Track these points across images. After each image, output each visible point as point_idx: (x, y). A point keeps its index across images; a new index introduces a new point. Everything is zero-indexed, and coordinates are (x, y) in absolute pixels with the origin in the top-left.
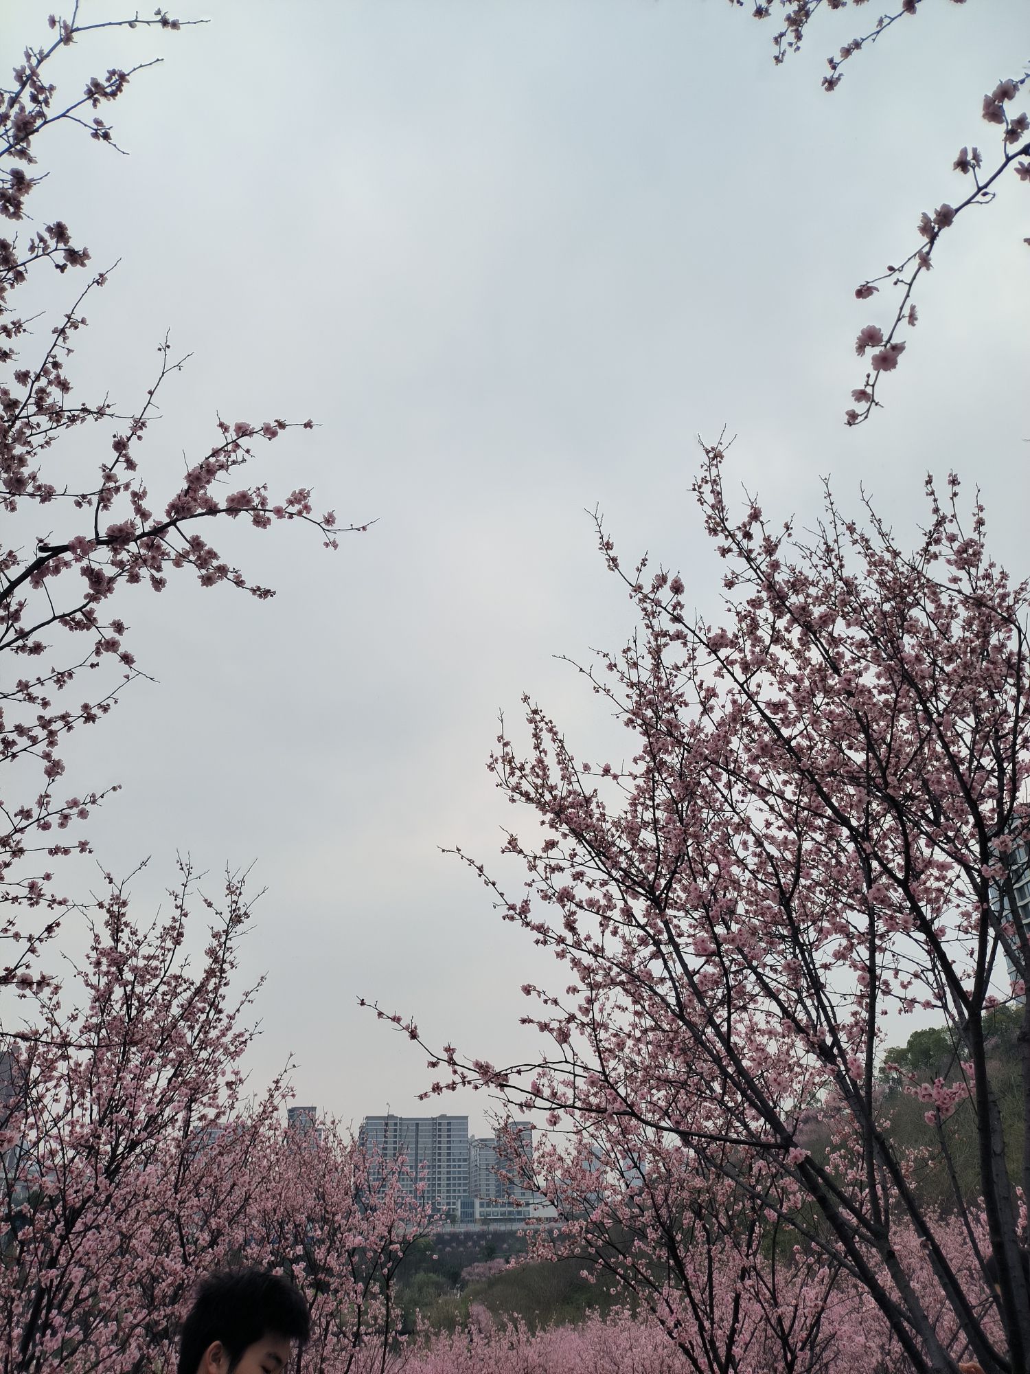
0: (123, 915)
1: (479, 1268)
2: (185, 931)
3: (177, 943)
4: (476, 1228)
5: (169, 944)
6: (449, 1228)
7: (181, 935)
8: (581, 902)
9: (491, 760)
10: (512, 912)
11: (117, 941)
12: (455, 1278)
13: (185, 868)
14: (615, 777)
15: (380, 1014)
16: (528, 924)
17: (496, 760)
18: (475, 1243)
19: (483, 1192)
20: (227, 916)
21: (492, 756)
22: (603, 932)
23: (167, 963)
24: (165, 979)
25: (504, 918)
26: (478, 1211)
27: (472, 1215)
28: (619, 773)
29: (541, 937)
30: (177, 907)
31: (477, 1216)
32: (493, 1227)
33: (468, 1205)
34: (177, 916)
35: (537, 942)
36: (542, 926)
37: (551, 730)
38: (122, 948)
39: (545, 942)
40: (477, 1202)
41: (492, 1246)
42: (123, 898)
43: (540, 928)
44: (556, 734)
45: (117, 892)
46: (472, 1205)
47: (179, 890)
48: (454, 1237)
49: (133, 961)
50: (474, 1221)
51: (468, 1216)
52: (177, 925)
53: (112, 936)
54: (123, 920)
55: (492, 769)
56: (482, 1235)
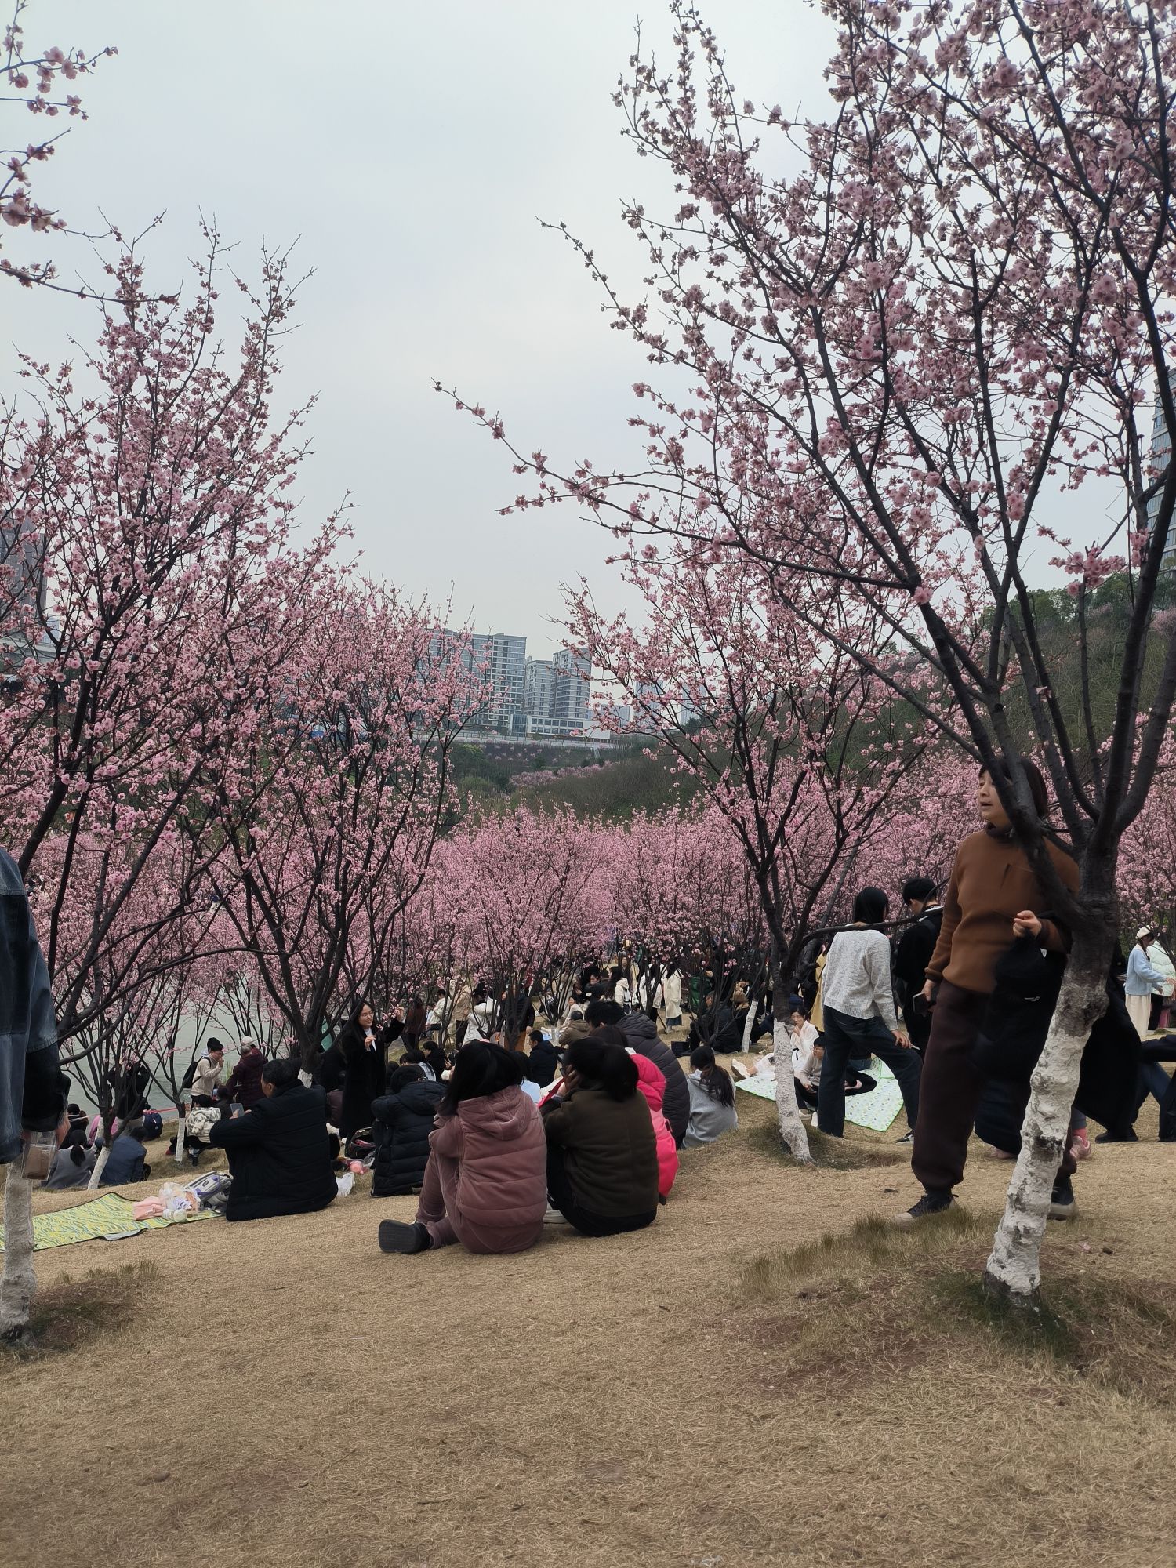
0: (138, 284)
1: (528, 776)
2: (215, 316)
3: (207, 330)
4: (528, 741)
5: (197, 331)
6: (500, 739)
7: (210, 320)
8: (714, 307)
9: (619, 89)
10: (623, 318)
11: (133, 318)
12: (503, 784)
13: (211, 234)
14: (786, 126)
15: (459, 405)
16: (641, 337)
17: (626, 89)
18: (525, 755)
19: (537, 710)
20: (266, 306)
21: (620, 82)
22: (735, 350)
23: (196, 355)
24: (194, 375)
25: (613, 326)
26: (530, 726)
27: (524, 729)
28: (791, 120)
29: (656, 352)
30: (204, 285)
31: (529, 731)
32: (543, 742)
33: (520, 721)
34: (204, 296)
35: (651, 358)
36: (659, 339)
37: (707, 43)
38: (139, 327)
39: (661, 360)
40: (530, 719)
41: (541, 759)
42: (136, 262)
43: (657, 342)
44: (713, 50)
45: (127, 254)
46: (525, 721)
47: (205, 263)
48: (505, 747)
49: (156, 345)
50: (526, 736)
51: (520, 729)
52: (205, 307)
53: (127, 310)
54: (139, 290)
55: (619, 103)
56: (533, 748)
